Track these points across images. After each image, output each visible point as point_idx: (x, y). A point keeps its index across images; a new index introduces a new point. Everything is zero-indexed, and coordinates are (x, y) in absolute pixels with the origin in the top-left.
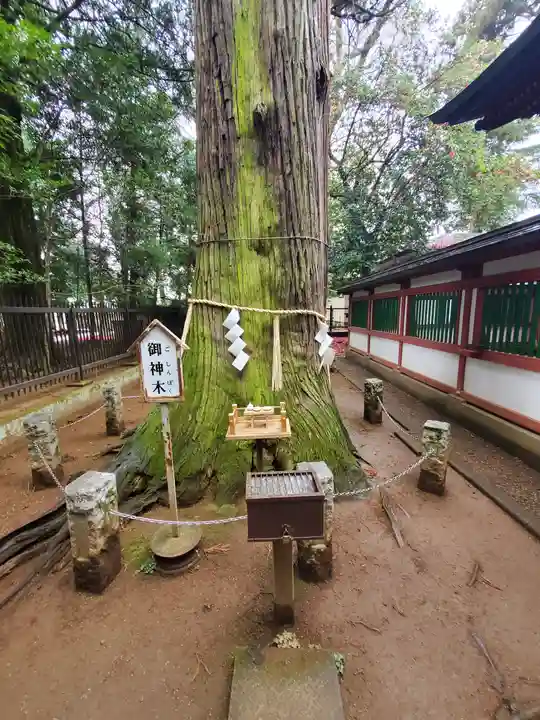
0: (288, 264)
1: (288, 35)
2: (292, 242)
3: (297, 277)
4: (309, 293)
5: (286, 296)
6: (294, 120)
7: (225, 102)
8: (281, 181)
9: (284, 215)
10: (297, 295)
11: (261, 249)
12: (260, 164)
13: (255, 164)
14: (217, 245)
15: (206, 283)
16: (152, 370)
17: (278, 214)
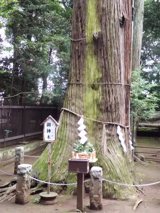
0: (105, 94)
1: (108, 9)
2: (107, 85)
3: (108, 100)
4: (113, 107)
5: (103, 107)
6: (109, 39)
7: (83, 31)
8: (103, 62)
9: (104, 74)
10: (107, 107)
11: (94, 87)
12: (95, 54)
13: (93, 54)
14: (75, 85)
15: (70, 100)
16: (47, 131)
17: (101, 74)
